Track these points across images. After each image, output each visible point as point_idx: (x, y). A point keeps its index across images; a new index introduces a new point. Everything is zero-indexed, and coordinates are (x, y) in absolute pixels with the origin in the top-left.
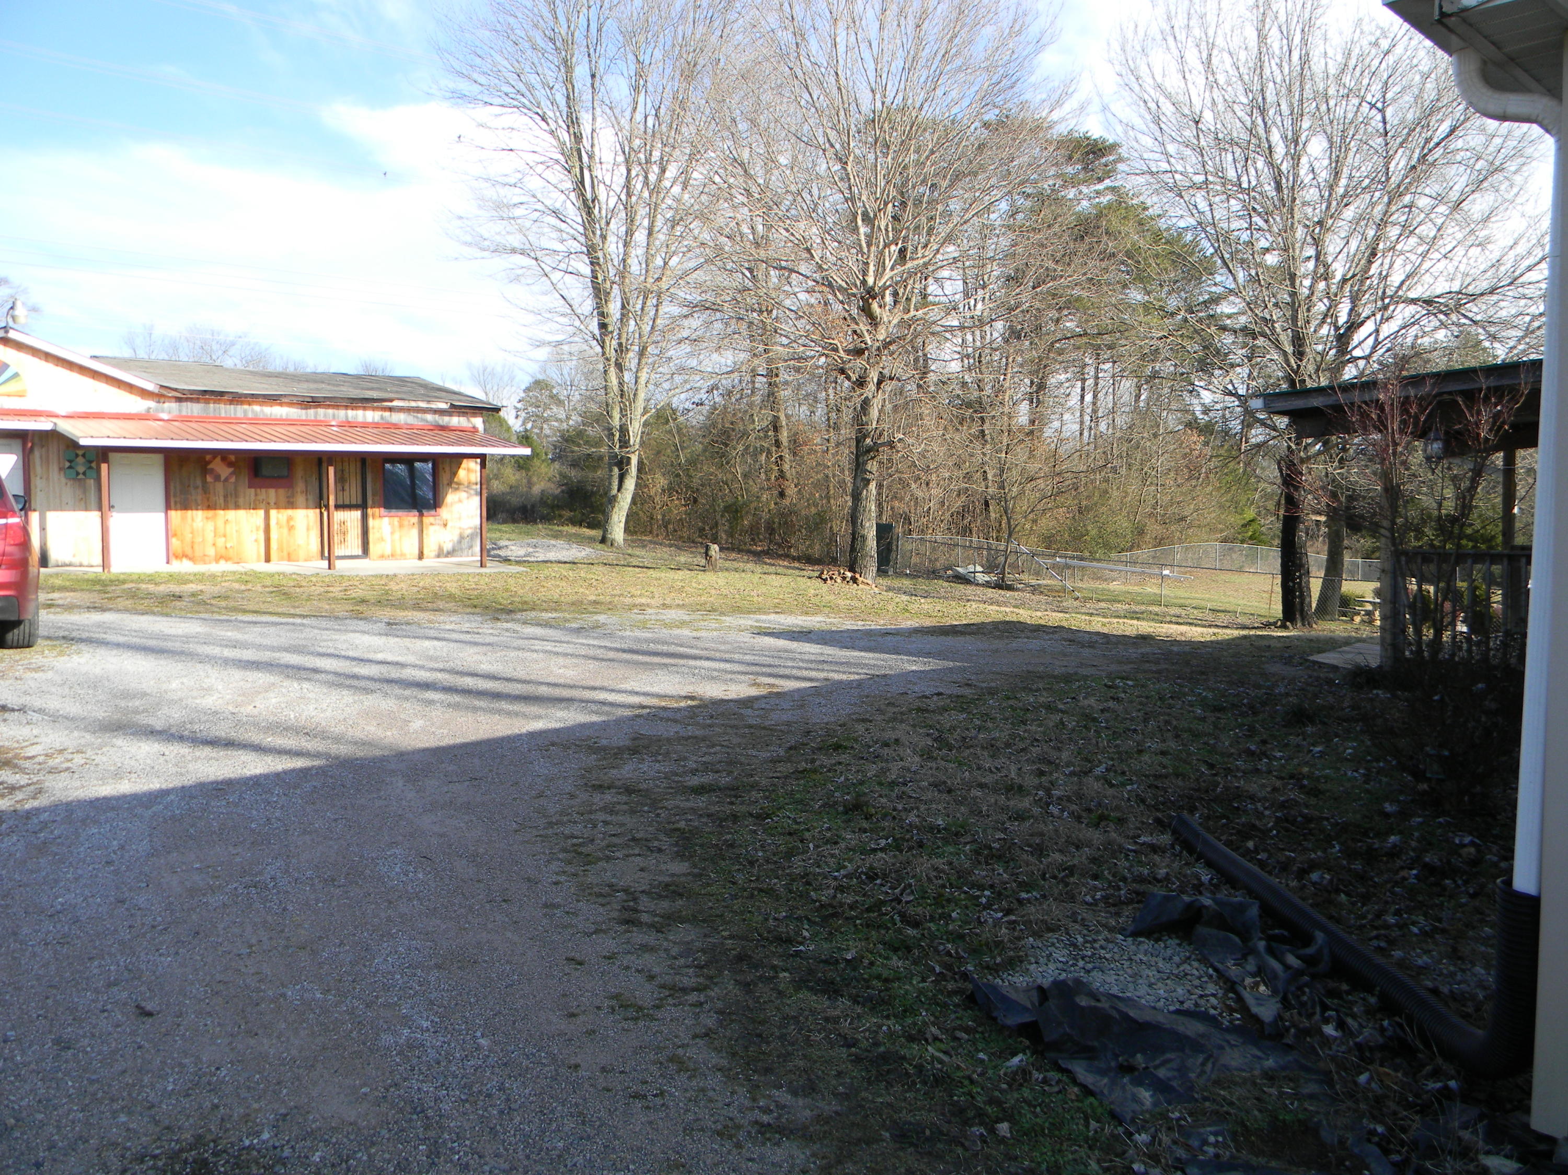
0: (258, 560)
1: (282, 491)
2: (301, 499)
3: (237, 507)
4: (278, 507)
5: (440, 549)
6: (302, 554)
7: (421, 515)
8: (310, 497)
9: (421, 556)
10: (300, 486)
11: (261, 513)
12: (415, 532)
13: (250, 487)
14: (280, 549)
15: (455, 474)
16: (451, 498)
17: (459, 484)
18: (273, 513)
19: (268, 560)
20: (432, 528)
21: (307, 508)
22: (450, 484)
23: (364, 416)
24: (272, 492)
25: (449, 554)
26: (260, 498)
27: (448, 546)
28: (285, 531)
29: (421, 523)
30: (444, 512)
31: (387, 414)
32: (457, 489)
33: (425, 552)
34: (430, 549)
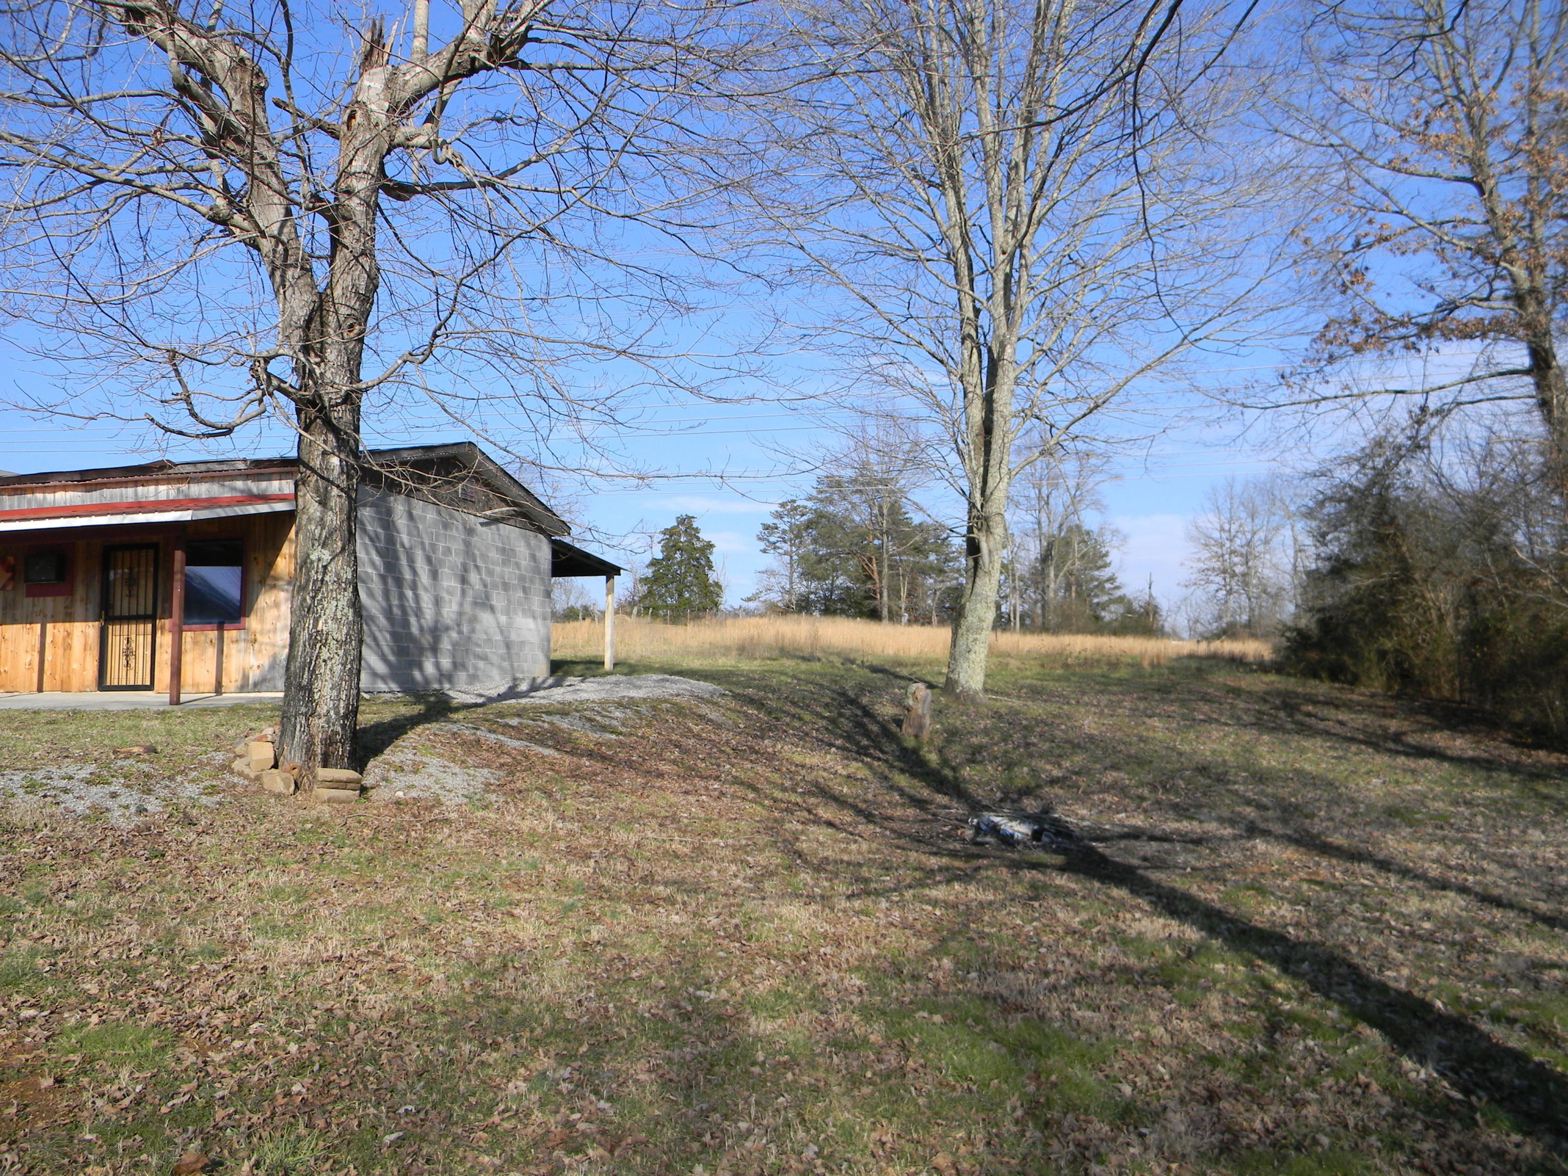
0: (30, 692)
1: (60, 599)
2: (79, 608)
3: (14, 621)
4: (55, 620)
5: (245, 677)
6: (75, 682)
7: (221, 628)
8: (90, 607)
9: (219, 689)
10: (80, 592)
11: (38, 627)
12: (212, 652)
13: (28, 595)
14: (53, 675)
15: (271, 564)
16: (265, 600)
17: (276, 579)
18: (49, 626)
19: (40, 690)
20: (234, 647)
21: (86, 620)
22: (262, 582)
23: (157, 493)
24: (49, 600)
25: (257, 686)
26: (37, 609)
27: (254, 675)
28: (60, 651)
29: (221, 639)
30: (253, 622)
31: (184, 487)
32: (274, 587)
33: (225, 681)
34: (231, 679)
